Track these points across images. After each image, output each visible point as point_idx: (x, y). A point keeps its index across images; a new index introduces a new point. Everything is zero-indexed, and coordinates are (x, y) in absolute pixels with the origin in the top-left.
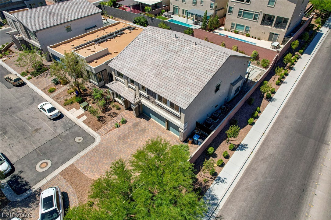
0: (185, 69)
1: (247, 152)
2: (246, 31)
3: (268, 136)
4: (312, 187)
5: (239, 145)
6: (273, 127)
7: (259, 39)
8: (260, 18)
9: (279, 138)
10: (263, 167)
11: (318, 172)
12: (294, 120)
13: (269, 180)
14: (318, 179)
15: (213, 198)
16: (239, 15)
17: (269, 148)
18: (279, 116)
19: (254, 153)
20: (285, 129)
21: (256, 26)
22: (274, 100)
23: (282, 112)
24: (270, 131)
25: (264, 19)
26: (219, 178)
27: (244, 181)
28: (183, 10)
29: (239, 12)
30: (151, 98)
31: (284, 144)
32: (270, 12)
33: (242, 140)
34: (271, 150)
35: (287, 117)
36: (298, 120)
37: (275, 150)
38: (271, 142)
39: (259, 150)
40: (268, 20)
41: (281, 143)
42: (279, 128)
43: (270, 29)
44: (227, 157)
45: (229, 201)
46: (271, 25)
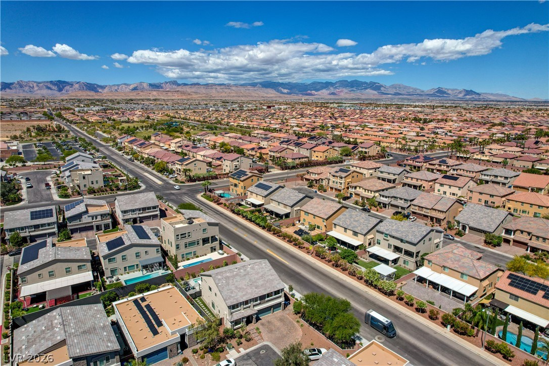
0: (262, 276)
2: (195, 254)
7: (206, 255)
8: (201, 242)
16: (186, 247)
21: (199, 248)
25: (203, 242)
28: (125, 268)
29: (185, 245)
30: (263, 301)
32: (205, 236)
40: (205, 241)
43: (209, 245)
46: (209, 243)
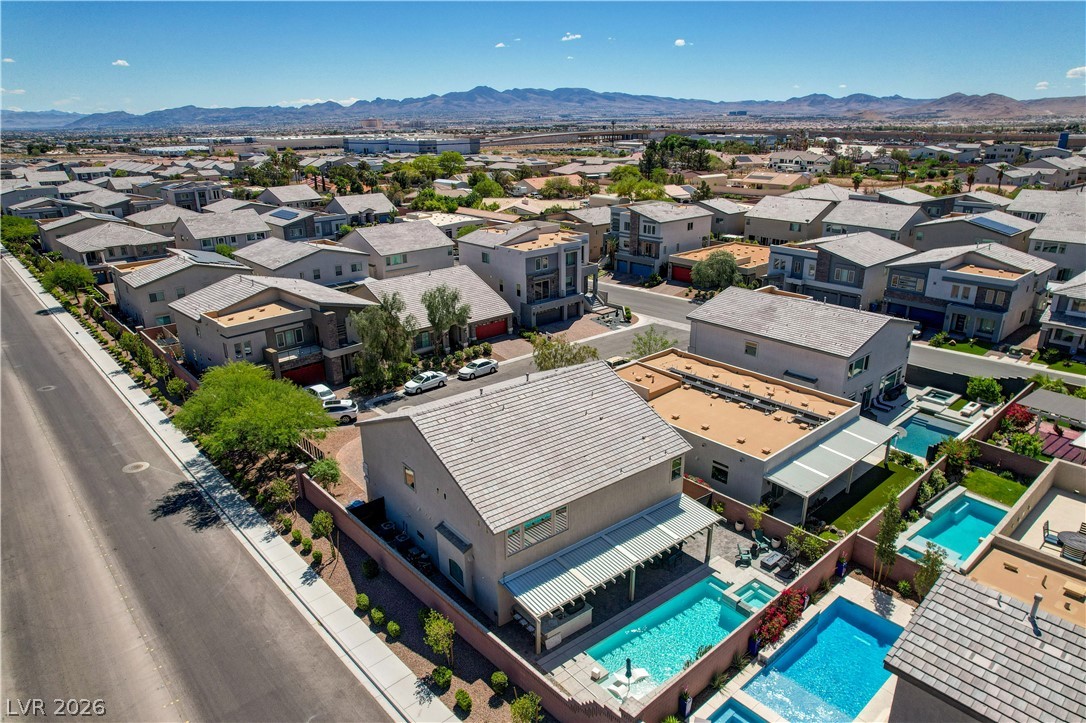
1: (295, 581)
3: (309, 628)
4: (154, 640)
5: (319, 573)
6: (327, 648)
9: (291, 645)
10: (250, 591)
11: (165, 666)
12: (321, 709)
13: (221, 590)
14: (154, 658)
15: (251, 524)
17: (280, 617)
18: (354, 680)
19: (286, 591)
20: (304, 669)
22: (422, 694)
23: (363, 693)
24: (319, 638)
26: (274, 536)
27: (246, 562)
31: (268, 646)
33: (327, 582)
34: (272, 616)
35: (340, 694)
36: (313, 717)
37: (267, 626)
38: (289, 627)
39: (287, 602)
41: (275, 642)
42: (316, 659)
44: (305, 553)
45: (233, 538)
